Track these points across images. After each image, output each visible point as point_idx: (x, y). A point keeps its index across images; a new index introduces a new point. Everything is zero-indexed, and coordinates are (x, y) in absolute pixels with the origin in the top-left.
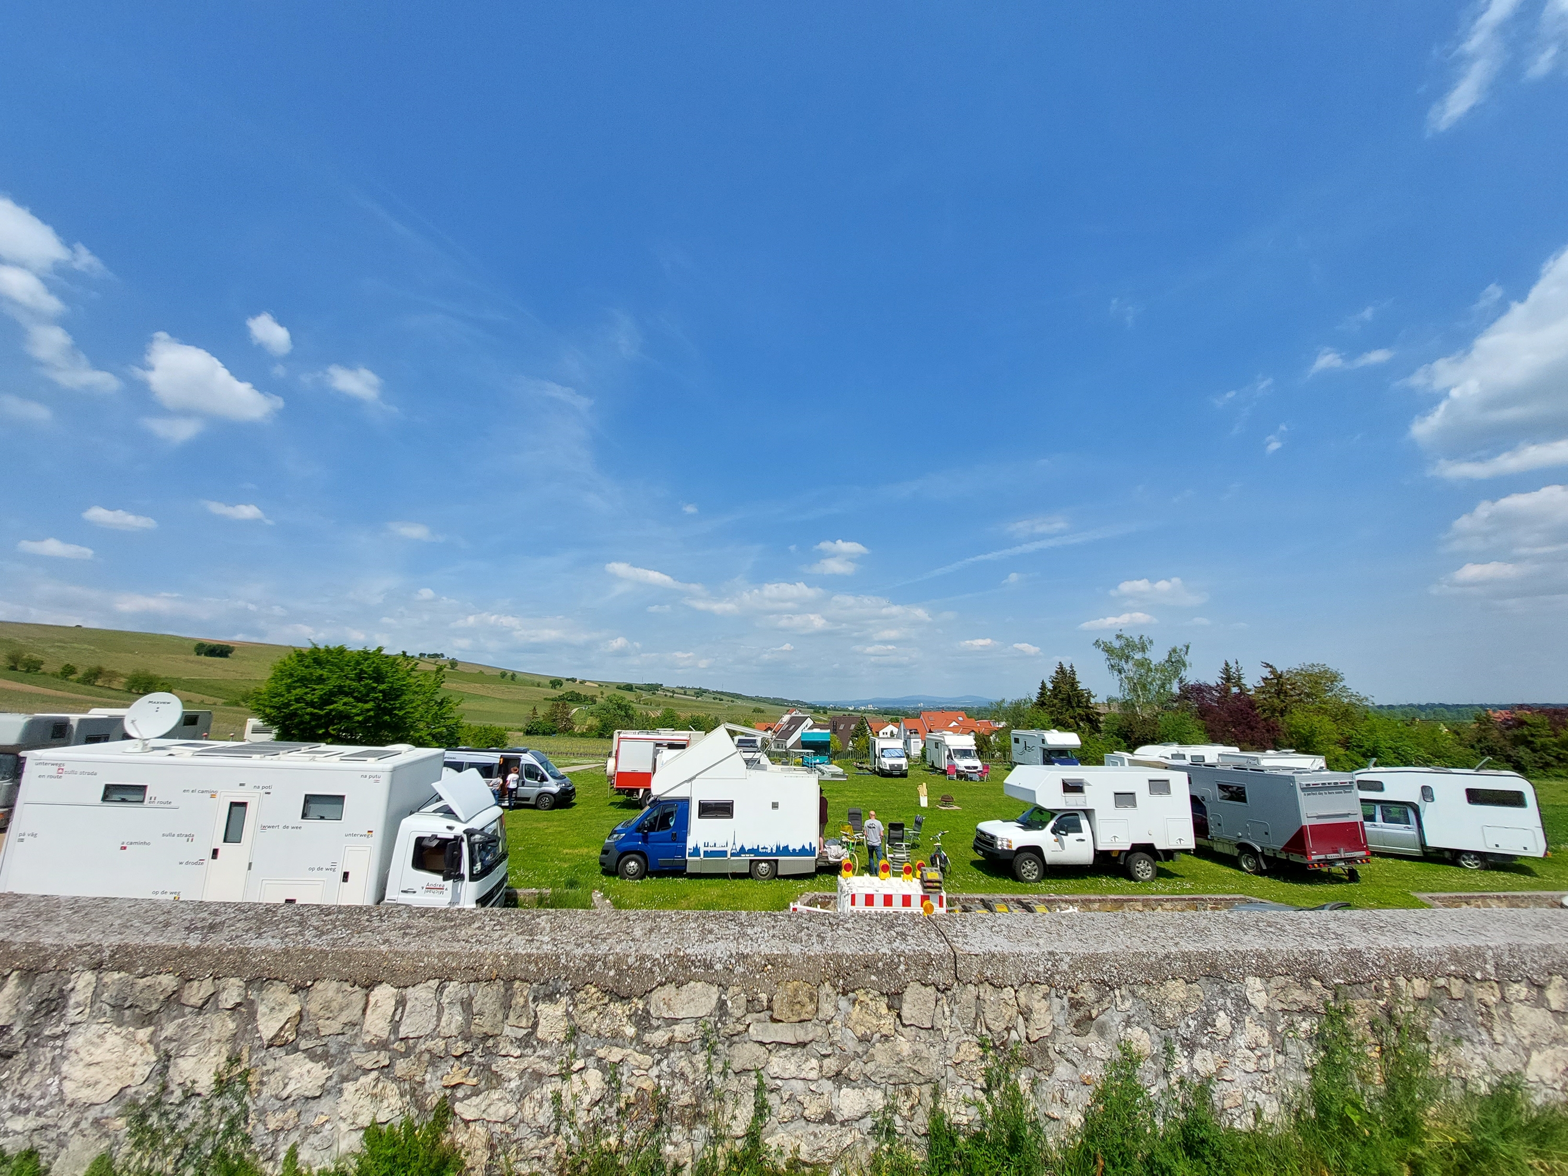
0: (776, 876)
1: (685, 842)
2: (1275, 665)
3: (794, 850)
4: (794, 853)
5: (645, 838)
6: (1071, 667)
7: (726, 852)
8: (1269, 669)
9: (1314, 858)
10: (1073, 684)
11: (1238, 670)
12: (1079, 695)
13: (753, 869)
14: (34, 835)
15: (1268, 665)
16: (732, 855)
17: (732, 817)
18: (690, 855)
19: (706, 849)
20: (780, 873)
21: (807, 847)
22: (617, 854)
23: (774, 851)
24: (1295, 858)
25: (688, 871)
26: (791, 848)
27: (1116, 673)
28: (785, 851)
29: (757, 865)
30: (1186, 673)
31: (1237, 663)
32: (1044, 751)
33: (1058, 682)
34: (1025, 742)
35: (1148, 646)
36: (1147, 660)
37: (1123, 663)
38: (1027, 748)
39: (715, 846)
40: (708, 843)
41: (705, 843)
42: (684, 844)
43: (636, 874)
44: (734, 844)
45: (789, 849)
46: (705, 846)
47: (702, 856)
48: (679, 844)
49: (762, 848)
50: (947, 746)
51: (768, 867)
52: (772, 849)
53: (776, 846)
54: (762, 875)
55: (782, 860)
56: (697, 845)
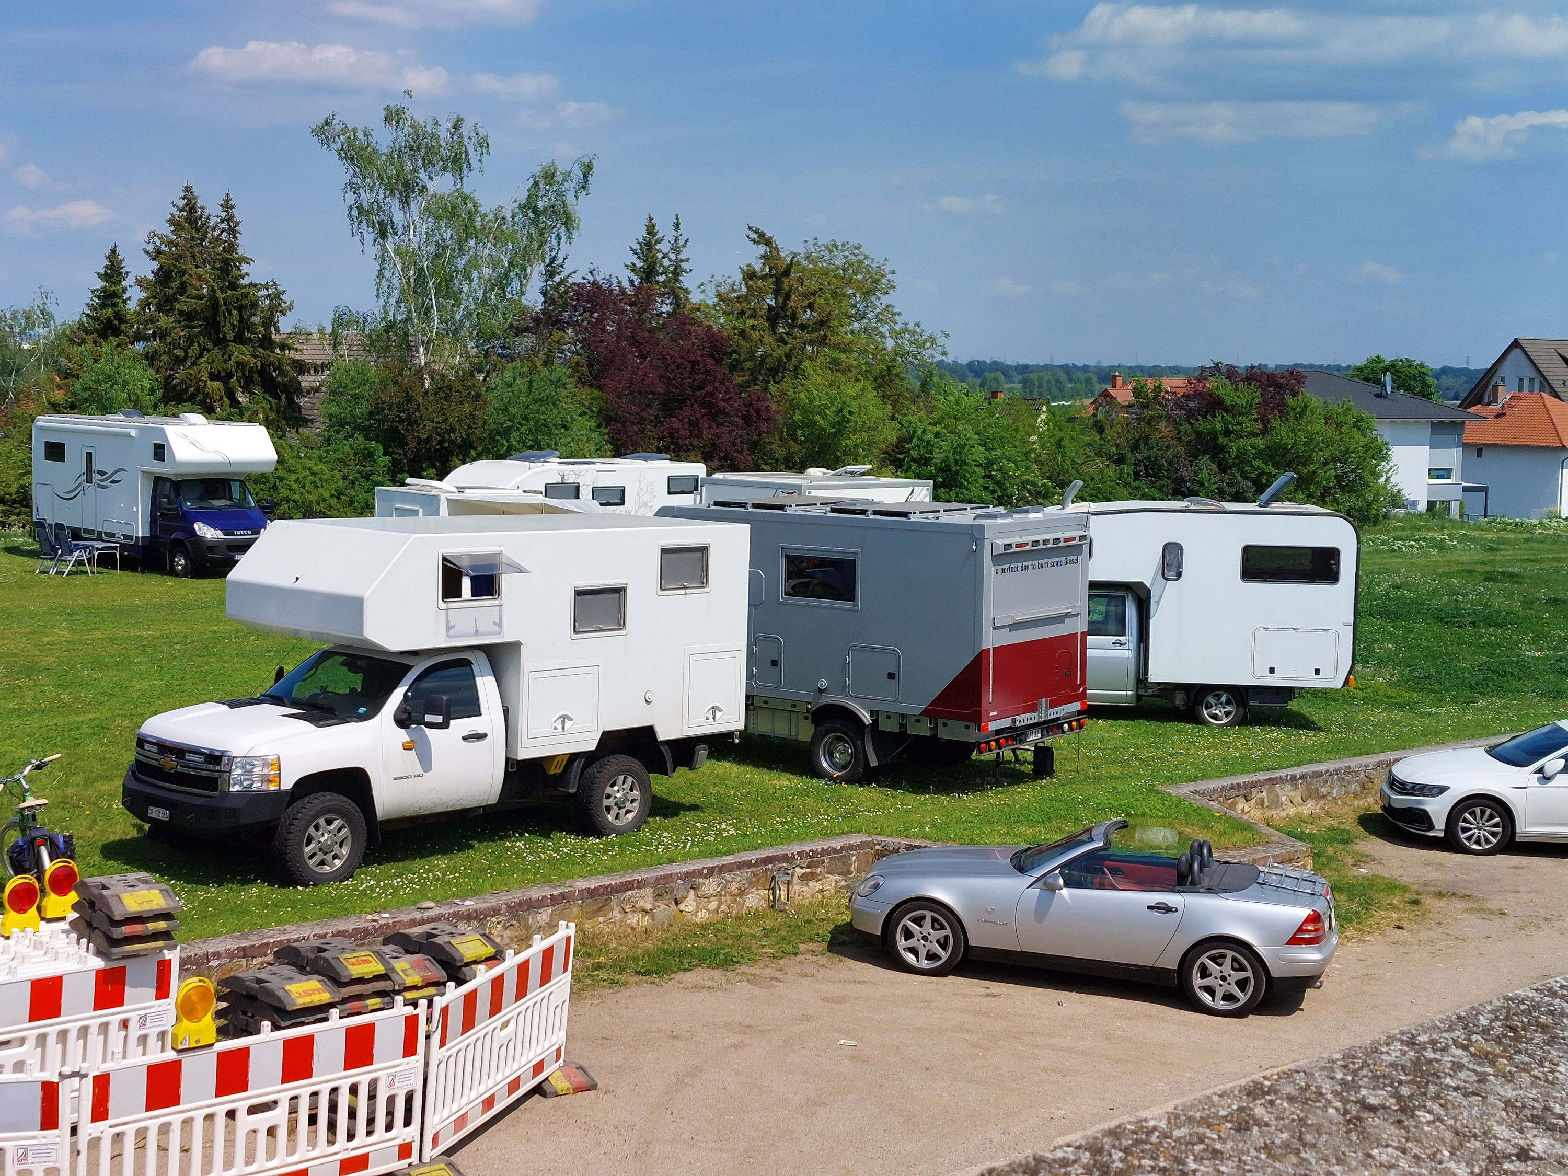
6: (227, 205)
8: (762, 249)
9: (993, 726)
10: (228, 264)
11: (676, 249)
15: (762, 238)
24: (954, 731)
27: (370, 236)
30: (565, 248)
31: (677, 226)
32: (158, 481)
33: (179, 258)
34: (89, 455)
35: (474, 156)
36: (465, 199)
37: (395, 204)
38: (96, 477)
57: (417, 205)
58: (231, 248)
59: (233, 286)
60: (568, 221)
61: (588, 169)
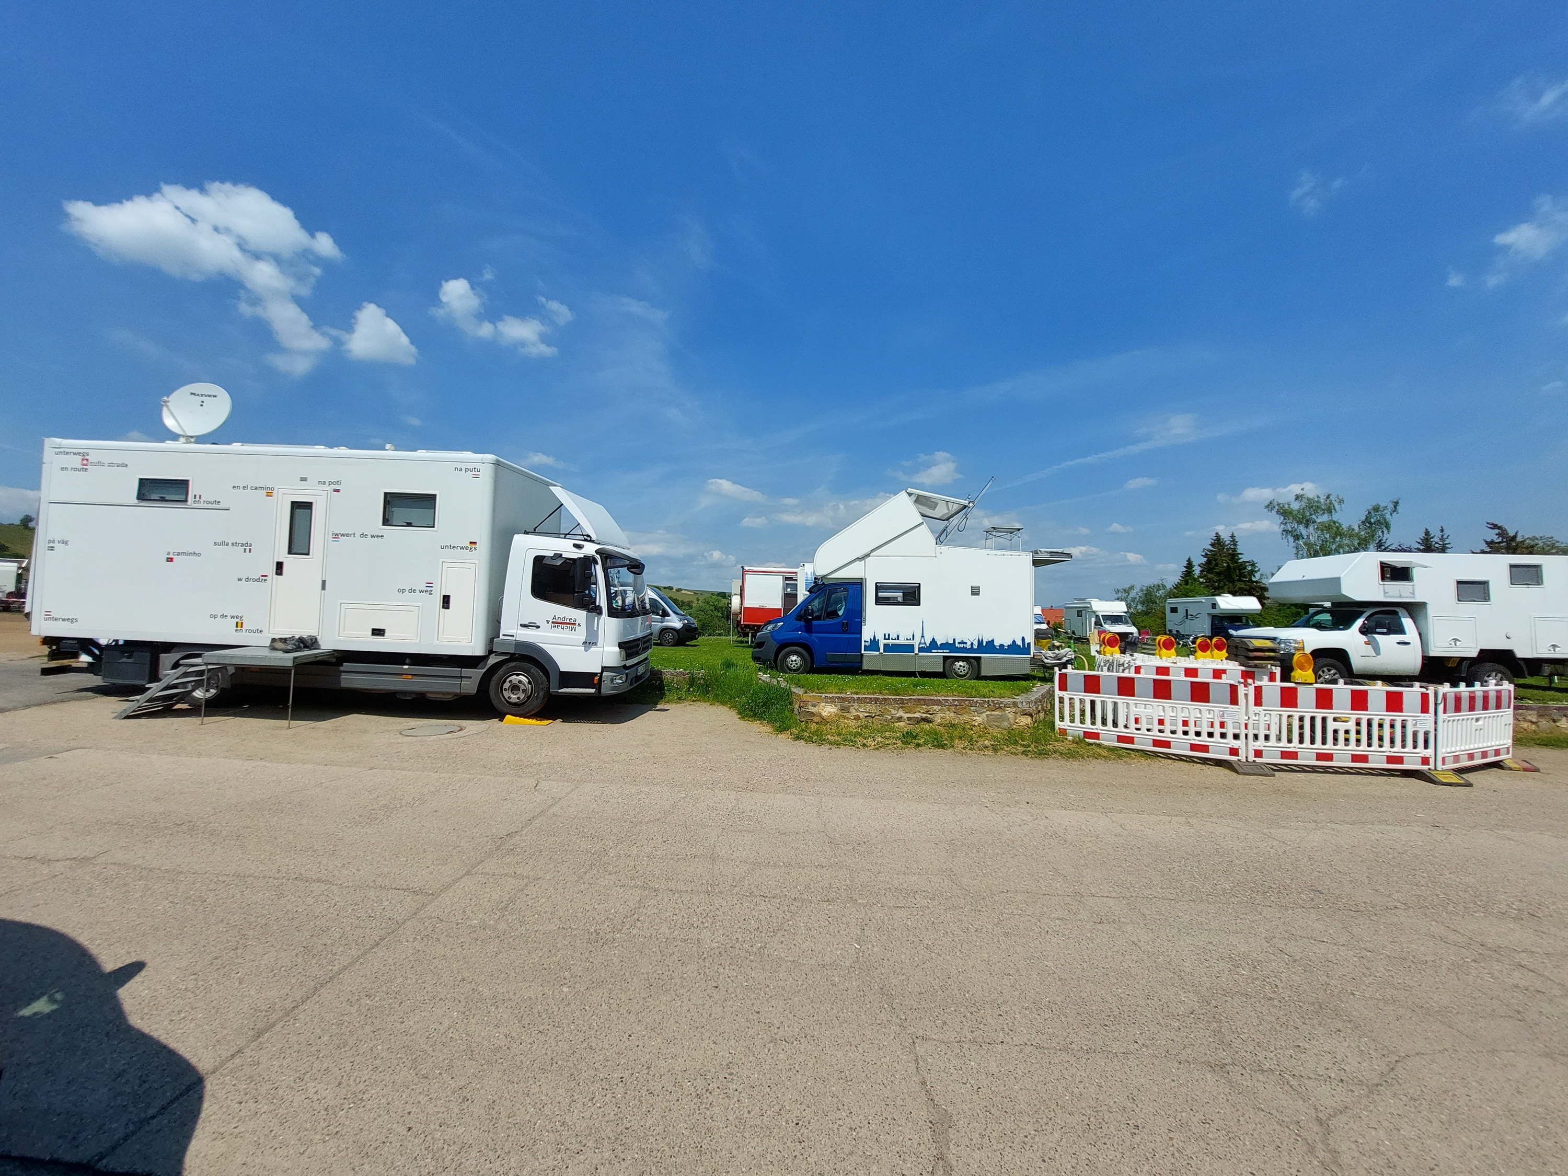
0: (979, 677)
1: (860, 632)
2: (1506, 527)
3: (1002, 646)
4: (1002, 649)
5: (808, 629)
6: (1232, 536)
7: (912, 646)
8: (1497, 531)
10: (1234, 556)
11: (1442, 539)
12: (1242, 566)
13: (947, 668)
14: (65, 543)
15: (1495, 526)
16: (921, 650)
17: (918, 603)
18: (866, 649)
19: (887, 642)
20: (983, 674)
21: (1019, 643)
22: (774, 646)
23: (975, 647)
25: (865, 667)
26: (997, 643)
27: (1291, 539)
28: (989, 647)
29: (953, 663)
30: (1386, 536)
31: (1442, 531)
32: (1214, 617)
33: (1214, 555)
34: (1187, 610)
35: (1337, 506)
36: (1334, 522)
37: (1301, 527)
38: (1189, 617)
39: (898, 639)
40: (889, 635)
41: (885, 635)
42: (858, 636)
43: (799, 669)
44: (923, 636)
45: (995, 644)
46: (885, 639)
47: (882, 651)
48: (852, 636)
49: (959, 643)
50: (1094, 612)
51: (967, 666)
52: (972, 644)
53: (977, 641)
54: (960, 676)
55: (985, 658)
56: (874, 637)
57: (1311, 528)
58: (1235, 550)
59: (1237, 563)
60: (1388, 526)
61: (1396, 504)
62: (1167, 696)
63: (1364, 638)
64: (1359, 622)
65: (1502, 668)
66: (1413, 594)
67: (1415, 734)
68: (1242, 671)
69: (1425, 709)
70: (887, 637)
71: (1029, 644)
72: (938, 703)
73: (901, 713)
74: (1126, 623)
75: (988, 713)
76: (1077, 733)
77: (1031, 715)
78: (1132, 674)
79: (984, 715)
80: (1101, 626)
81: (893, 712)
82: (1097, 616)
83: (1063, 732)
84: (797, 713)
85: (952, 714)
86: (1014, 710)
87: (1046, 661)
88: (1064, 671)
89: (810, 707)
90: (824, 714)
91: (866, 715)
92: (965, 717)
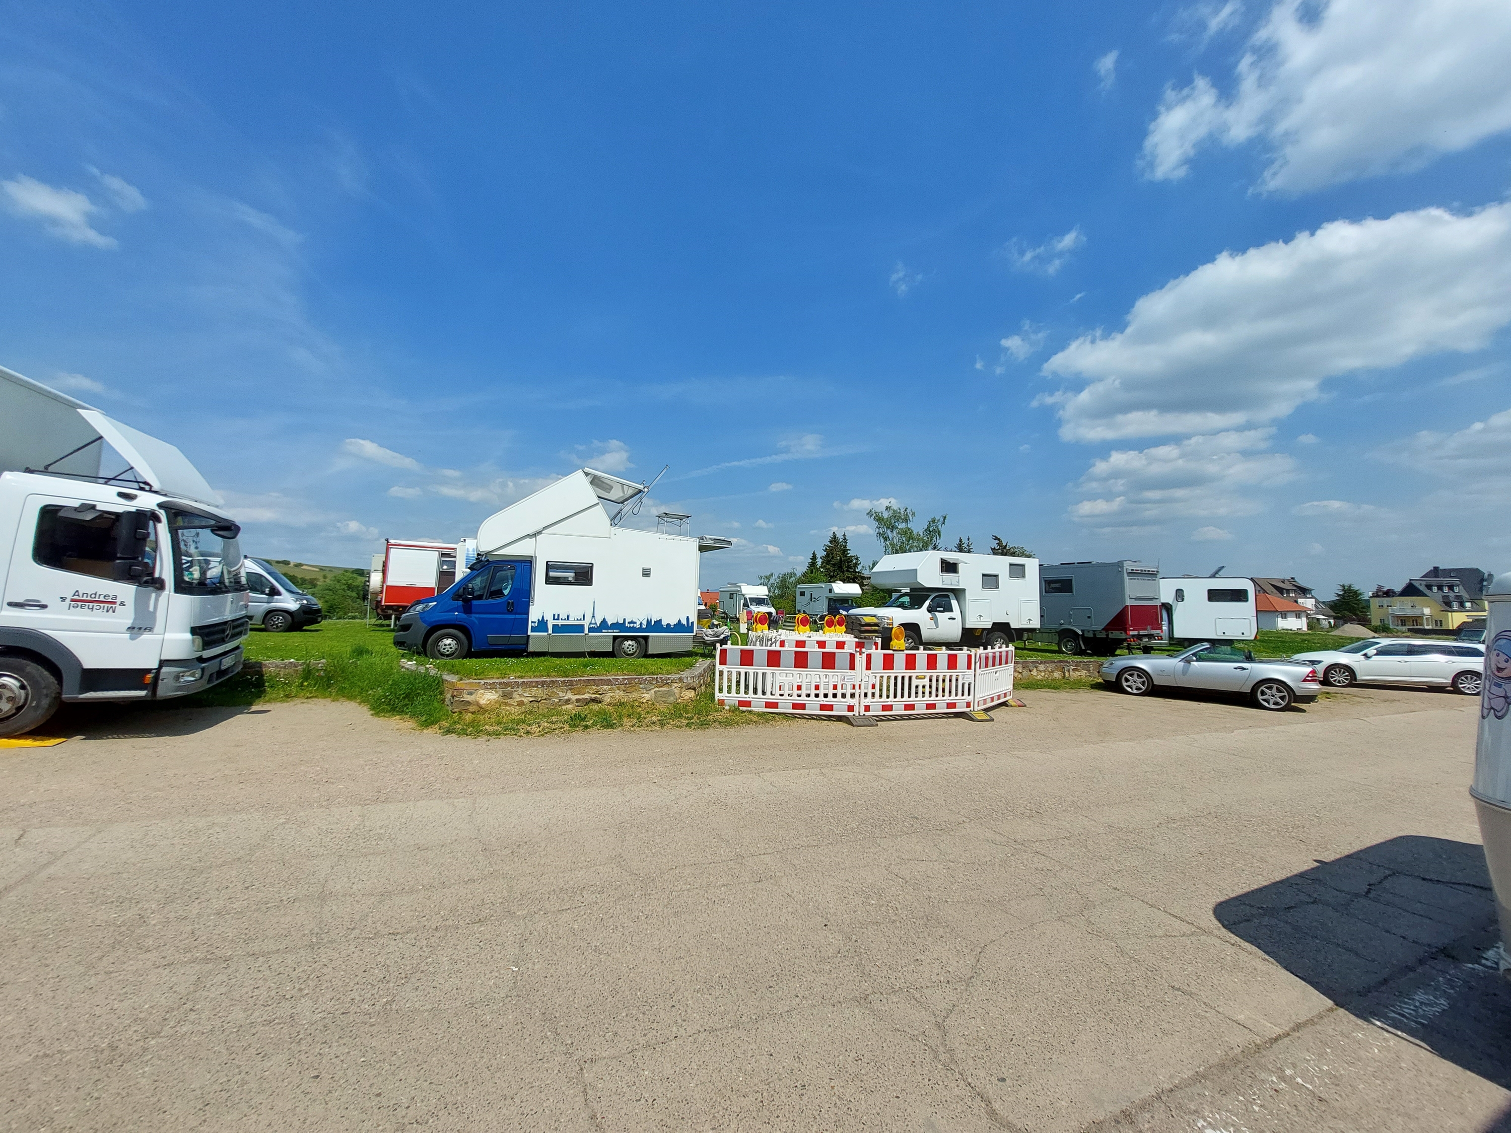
0: (646, 656)
1: (528, 614)
2: (1002, 539)
3: (668, 625)
4: (668, 628)
5: (467, 608)
6: (844, 535)
7: (583, 626)
8: (997, 541)
9: (1132, 633)
10: (845, 551)
11: (968, 546)
12: (849, 560)
13: (616, 647)
15: (996, 538)
17: (590, 583)
18: (533, 630)
19: (556, 622)
20: (650, 652)
21: (684, 622)
22: (423, 628)
23: (644, 626)
24: (1116, 634)
25: (531, 649)
26: (664, 623)
27: (882, 540)
28: (657, 626)
29: (622, 643)
30: (938, 541)
31: (968, 539)
32: (830, 600)
33: (832, 550)
34: (811, 594)
35: (911, 517)
36: (909, 529)
37: (889, 532)
38: (813, 598)
39: (568, 619)
40: (558, 615)
41: (554, 615)
42: (525, 616)
43: (453, 654)
44: (593, 617)
45: (663, 623)
46: (554, 619)
47: (550, 631)
48: (518, 616)
49: (629, 623)
50: (743, 595)
51: (635, 645)
52: (641, 624)
53: (646, 620)
54: (628, 655)
55: (653, 637)
56: (543, 617)
57: (895, 532)
58: (845, 547)
59: (846, 556)
60: (939, 534)
61: (945, 518)
62: (805, 666)
63: (930, 615)
64: (927, 603)
65: (1004, 636)
66: (958, 582)
67: (963, 685)
68: (856, 642)
69: (969, 667)
70: (556, 617)
71: (692, 623)
72: (608, 682)
73: (569, 695)
74: (767, 605)
75: (656, 689)
76: (733, 702)
77: (694, 689)
78: (778, 648)
79: (652, 691)
80: (748, 607)
81: (561, 694)
82: (745, 599)
83: (722, 702)
84: (449, 703)
85: (622, 693)
86: (680, 685)
87: (706, 638)
88: (724, 647)
89: (465, 696)
90: (483, 702)
91: (531, 699)
92: (635, 695)
